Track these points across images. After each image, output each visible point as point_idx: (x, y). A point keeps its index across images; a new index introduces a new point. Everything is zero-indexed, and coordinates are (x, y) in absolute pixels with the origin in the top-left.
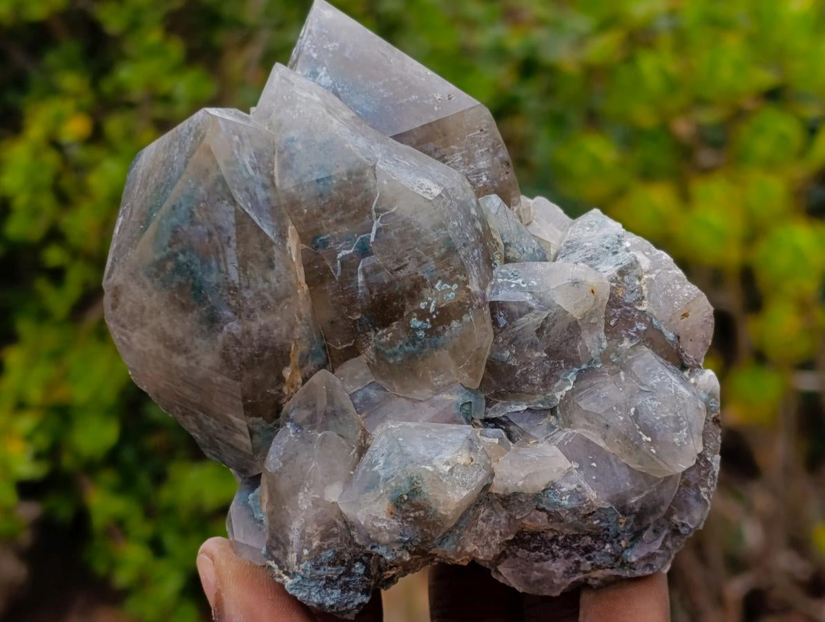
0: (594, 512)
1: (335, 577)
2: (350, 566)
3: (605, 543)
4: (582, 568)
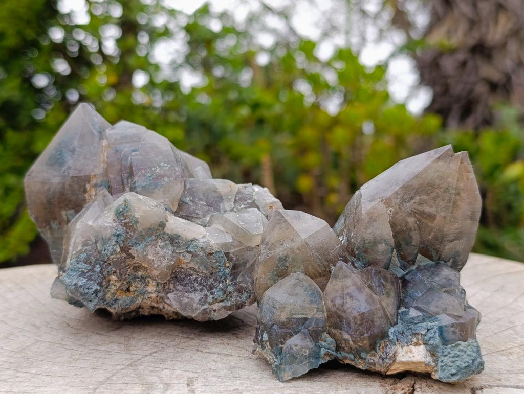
0: (213, 253)
1: (86, 271)
2: (94, 267)
3: (219, 283)
4: (208, 300)
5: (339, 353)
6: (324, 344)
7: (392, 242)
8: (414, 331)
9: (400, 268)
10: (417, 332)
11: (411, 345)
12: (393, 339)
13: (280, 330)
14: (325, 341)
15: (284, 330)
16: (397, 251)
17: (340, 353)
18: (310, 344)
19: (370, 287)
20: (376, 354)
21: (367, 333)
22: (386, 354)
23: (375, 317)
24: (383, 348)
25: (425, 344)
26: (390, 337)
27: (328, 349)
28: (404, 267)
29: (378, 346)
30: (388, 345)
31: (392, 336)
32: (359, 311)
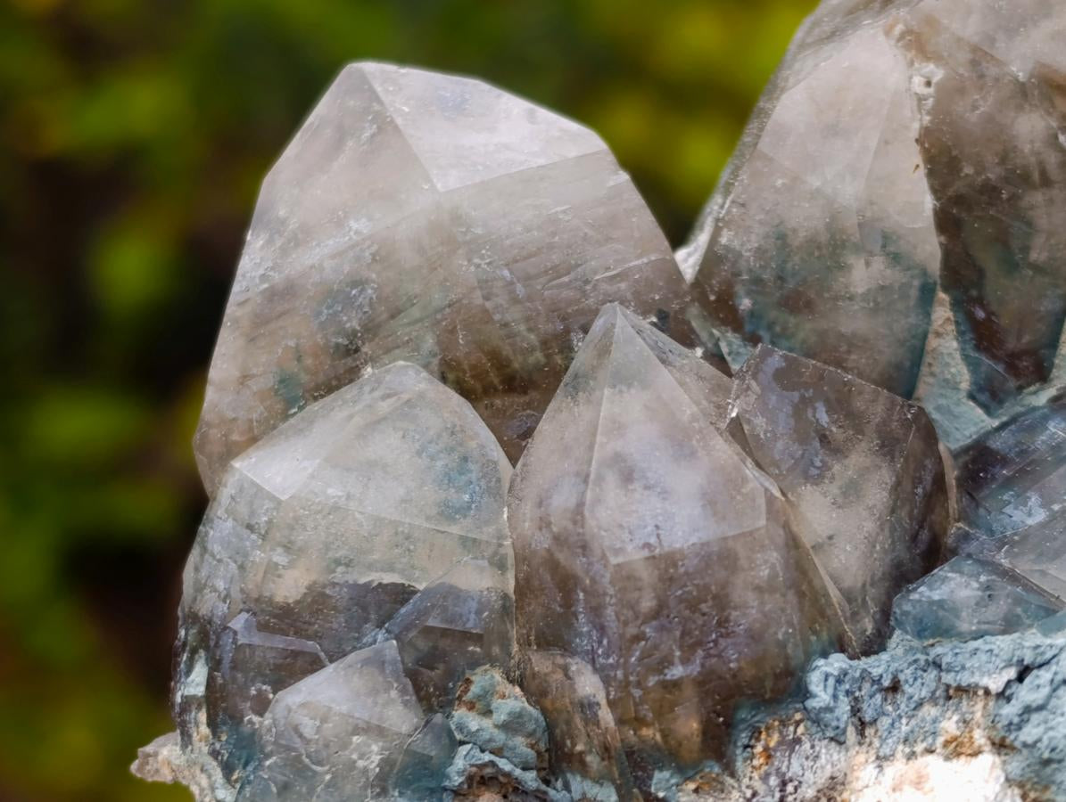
5: (559, 784)
6: (474, 722)
7: (929, 249)
8: (948, 678)
9: (972, 397)
10: (965, 679)
11: (930, 751)
12: (829, 709)
13: (257, 639)
14: (488, 712)
15: (279, 642)
16: (956, 305)
17: (567, 787)
18: (400, 717)
19: (736, 431)
20: (729, 781)
21: (685, 661)
22: (784, 784)
23: (739, 580)
24: (768, 754)
25: (1000, 746)
26: (813, 696)
27: (498, 752)
28: (988, 394)
29: (743, 738)
30: (797, 741)
31: (821, 695)
32: (653, 540)
